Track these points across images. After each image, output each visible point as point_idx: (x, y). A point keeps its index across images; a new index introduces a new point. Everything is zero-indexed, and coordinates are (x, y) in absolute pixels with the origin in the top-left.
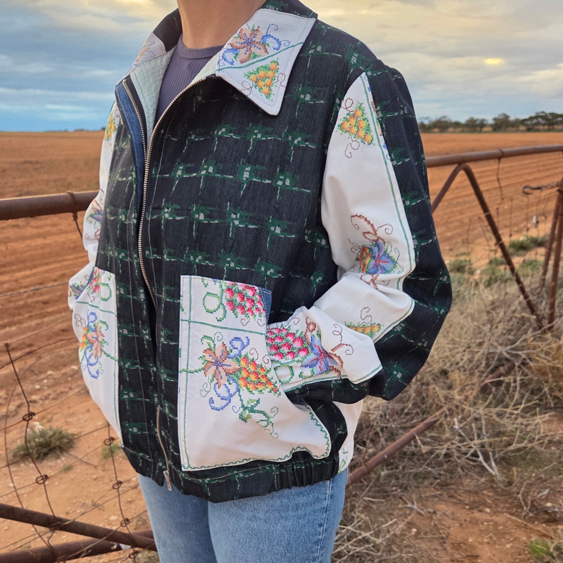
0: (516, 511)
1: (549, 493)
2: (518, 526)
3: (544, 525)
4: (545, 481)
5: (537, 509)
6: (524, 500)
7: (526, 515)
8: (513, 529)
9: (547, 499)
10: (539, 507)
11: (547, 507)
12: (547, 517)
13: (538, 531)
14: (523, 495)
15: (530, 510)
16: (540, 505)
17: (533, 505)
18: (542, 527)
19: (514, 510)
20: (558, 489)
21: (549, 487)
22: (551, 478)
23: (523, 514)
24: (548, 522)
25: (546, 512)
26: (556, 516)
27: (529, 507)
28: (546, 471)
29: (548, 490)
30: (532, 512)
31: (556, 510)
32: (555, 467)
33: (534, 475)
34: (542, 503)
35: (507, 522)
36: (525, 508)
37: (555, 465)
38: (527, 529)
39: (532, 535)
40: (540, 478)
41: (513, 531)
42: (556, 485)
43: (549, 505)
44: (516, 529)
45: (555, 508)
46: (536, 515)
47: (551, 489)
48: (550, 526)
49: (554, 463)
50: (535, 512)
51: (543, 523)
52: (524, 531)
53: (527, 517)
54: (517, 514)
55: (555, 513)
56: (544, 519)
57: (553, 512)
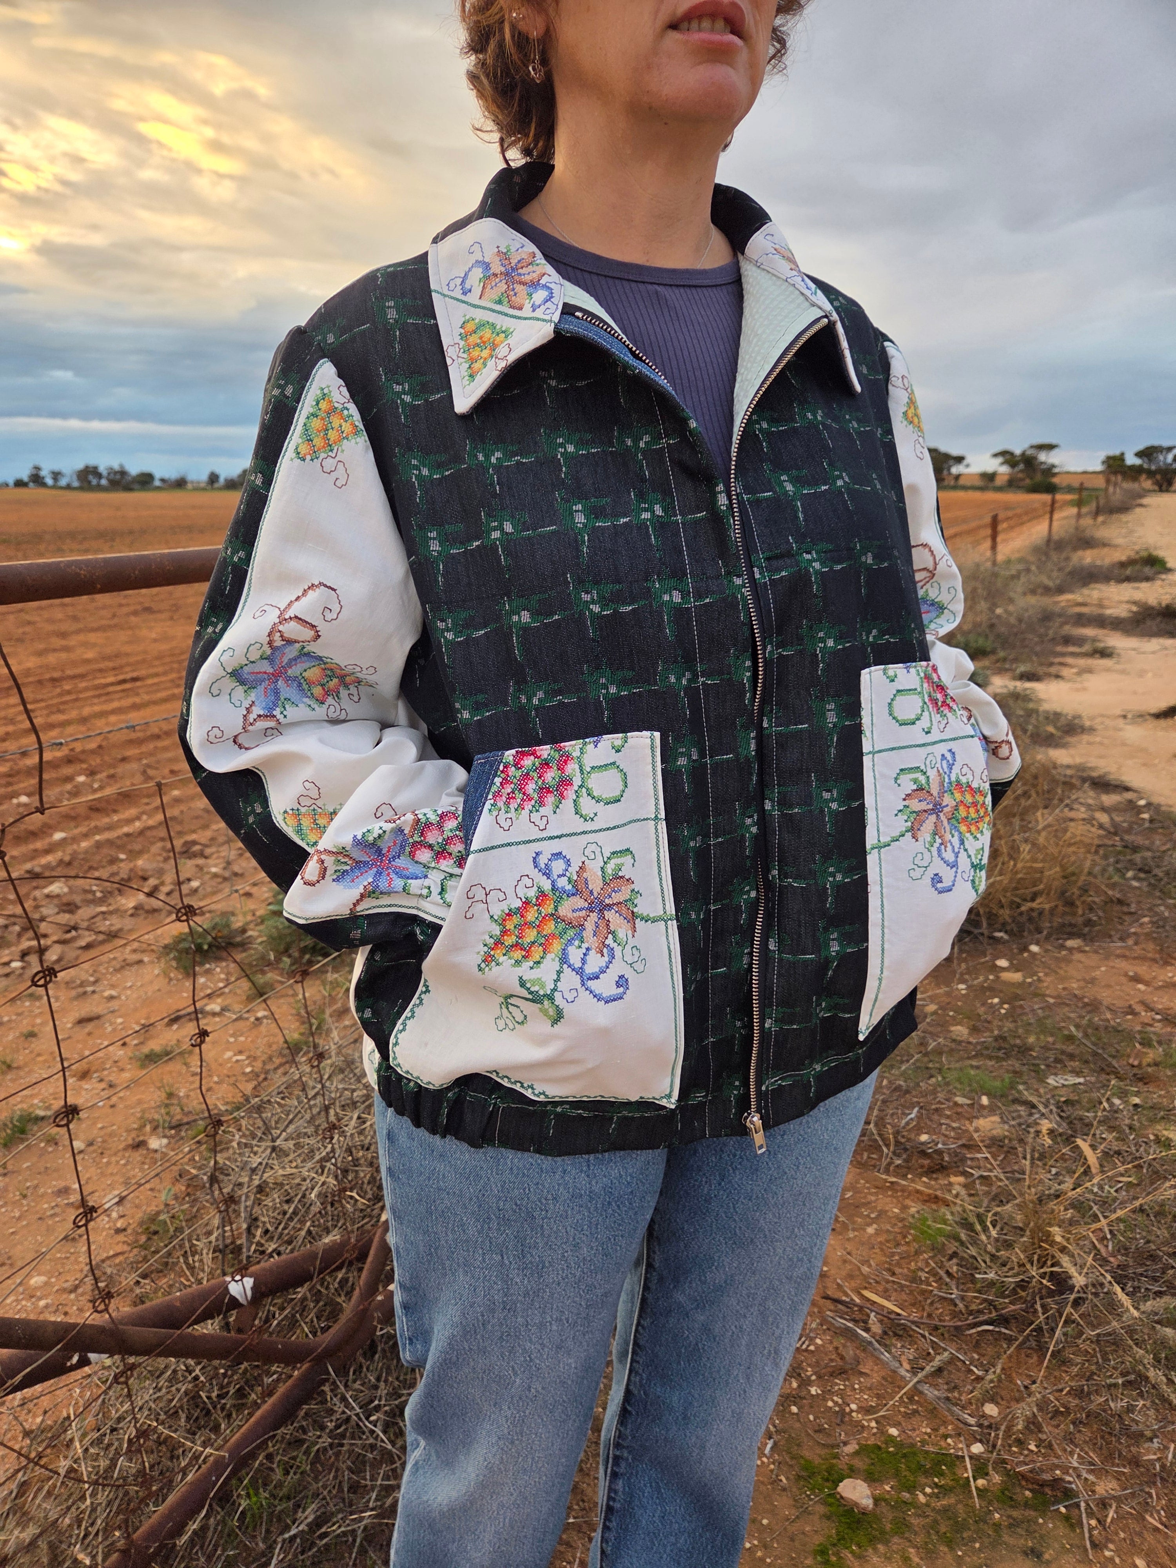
0: (869, 1157)
1: (919, 1117)
2: (881, 1188)
3: (924, 1179)
4: (907, 1092)
5: (906, 1150)
6: (880, 1135)
7: (889, 1164)
8: (871, 1194)
9: (919, 1130)
10: (908, 1145)
11: (923, 1144)
12: (926, 1162)
13: (918, 1191)
14: (876, 1125)
15: (894, 1153)
16: (909, 1140)
17: (897, 1143)
18: (922, 1184)
19: (865, 1155)
20: (934, 1107)
21: (919, 1103)
22: (918, 1085)
23: (884, 1163)
24: (930, 1172)
25: (923, 1154)
26: (942, 1159)
27: (892, 1148)
28: (905, 1071)
29: (916, 1109)
30: (899, 1156)
31: (940, 1146)
32: (918, 1064)
33: (885, 1082)
34: (912, 1136)
35: (857, 1182)
36: (885, 1150)
37: (917, 1060)
38: (897, 1191)
39: (908, 1202)
40: (898, 1088)
41: (873, 1198)
42: (930, 1098)
43: (924, 1138)
44: (876, 1194)
45: (936, 1144)
46: (906, 1161)
47: (921, 1108)
48: (936, 1179)
49: (917, 1056)
50: (904, 1156)
51: (921, 1175)
52: (891, 1196)
53: (891, 1168)
54: (873, 1162)
55: (940, 1152)
56: (922, 1167)
57: (936, 1151)
